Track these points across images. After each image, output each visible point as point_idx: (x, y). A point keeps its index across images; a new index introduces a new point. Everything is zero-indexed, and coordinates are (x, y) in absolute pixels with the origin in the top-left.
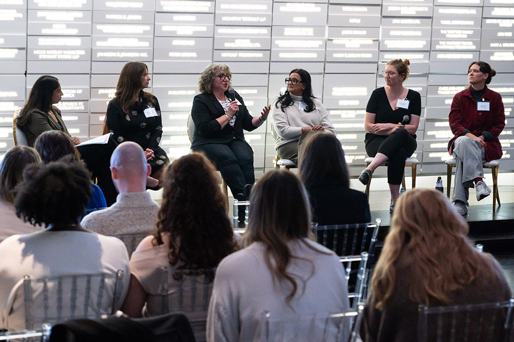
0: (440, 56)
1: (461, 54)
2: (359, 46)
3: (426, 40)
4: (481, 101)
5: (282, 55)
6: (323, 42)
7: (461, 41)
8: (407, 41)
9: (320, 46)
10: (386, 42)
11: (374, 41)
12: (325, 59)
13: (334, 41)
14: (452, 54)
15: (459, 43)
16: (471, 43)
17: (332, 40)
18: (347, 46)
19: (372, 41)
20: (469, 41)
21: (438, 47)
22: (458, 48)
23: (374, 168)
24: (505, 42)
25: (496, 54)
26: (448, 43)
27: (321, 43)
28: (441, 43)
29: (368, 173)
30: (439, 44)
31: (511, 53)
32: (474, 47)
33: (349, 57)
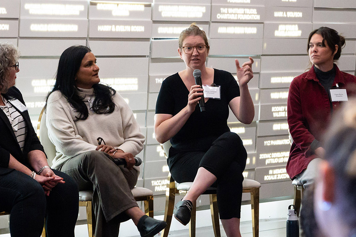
0: (222, 30)
1: (244, 27)
2: (128, 14)
3: (206, 6)
4: (335, 88)
5: (35, 28)
6: (85, 8)
7: (244, 7)
8: (185, 7)
9: (81, 13)
10: (161, 8)
11: (146, 6)
12: (88, 35)
13: (98, 5)
14: (234, 26)
15: (241, 11)
16: (254, 11)
17: (95, 4)
18: (114, 14)
19: (143, 6)
20: (253, 8)
21: (219, 17)
22: (241, 19)
23: (196, 196)
24: (290, 11)
25: (281, 27)
26: (231, 10)
27: (82, 8)
28: (222, 10)
29: (188, 205)
30: (220, 13)
31: (297, 26)
32: (258, 18)
33: (117, 30)
